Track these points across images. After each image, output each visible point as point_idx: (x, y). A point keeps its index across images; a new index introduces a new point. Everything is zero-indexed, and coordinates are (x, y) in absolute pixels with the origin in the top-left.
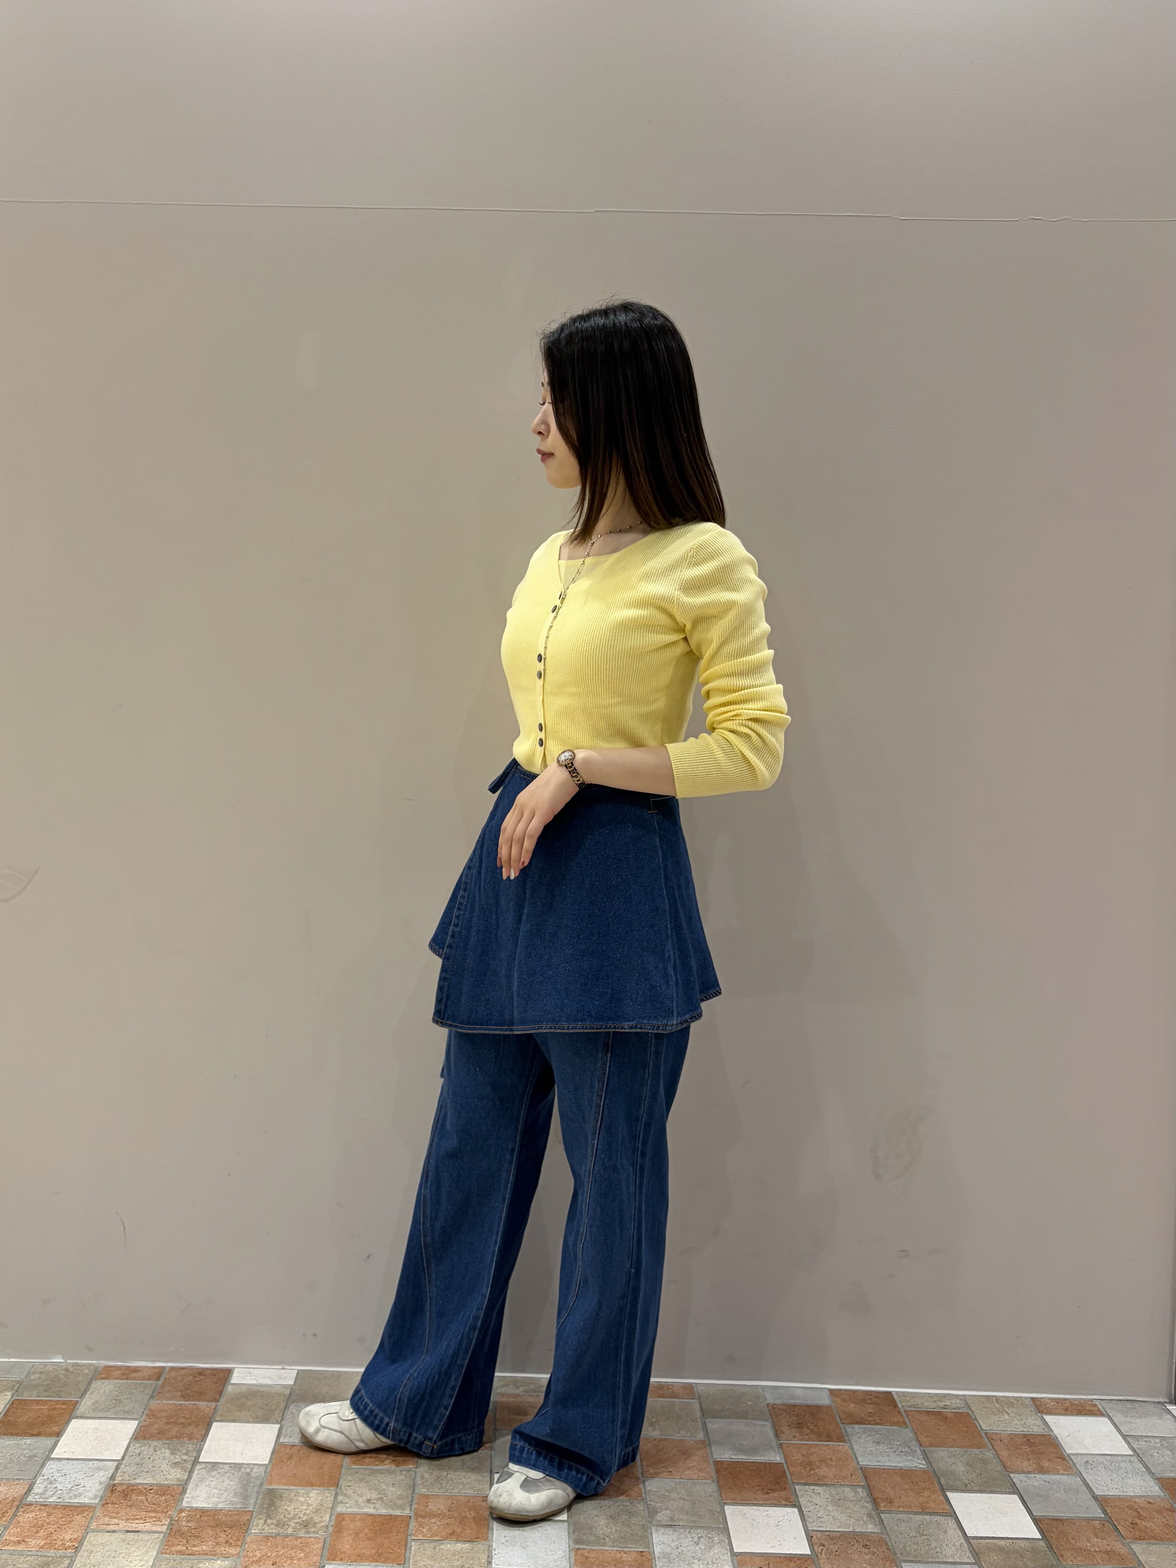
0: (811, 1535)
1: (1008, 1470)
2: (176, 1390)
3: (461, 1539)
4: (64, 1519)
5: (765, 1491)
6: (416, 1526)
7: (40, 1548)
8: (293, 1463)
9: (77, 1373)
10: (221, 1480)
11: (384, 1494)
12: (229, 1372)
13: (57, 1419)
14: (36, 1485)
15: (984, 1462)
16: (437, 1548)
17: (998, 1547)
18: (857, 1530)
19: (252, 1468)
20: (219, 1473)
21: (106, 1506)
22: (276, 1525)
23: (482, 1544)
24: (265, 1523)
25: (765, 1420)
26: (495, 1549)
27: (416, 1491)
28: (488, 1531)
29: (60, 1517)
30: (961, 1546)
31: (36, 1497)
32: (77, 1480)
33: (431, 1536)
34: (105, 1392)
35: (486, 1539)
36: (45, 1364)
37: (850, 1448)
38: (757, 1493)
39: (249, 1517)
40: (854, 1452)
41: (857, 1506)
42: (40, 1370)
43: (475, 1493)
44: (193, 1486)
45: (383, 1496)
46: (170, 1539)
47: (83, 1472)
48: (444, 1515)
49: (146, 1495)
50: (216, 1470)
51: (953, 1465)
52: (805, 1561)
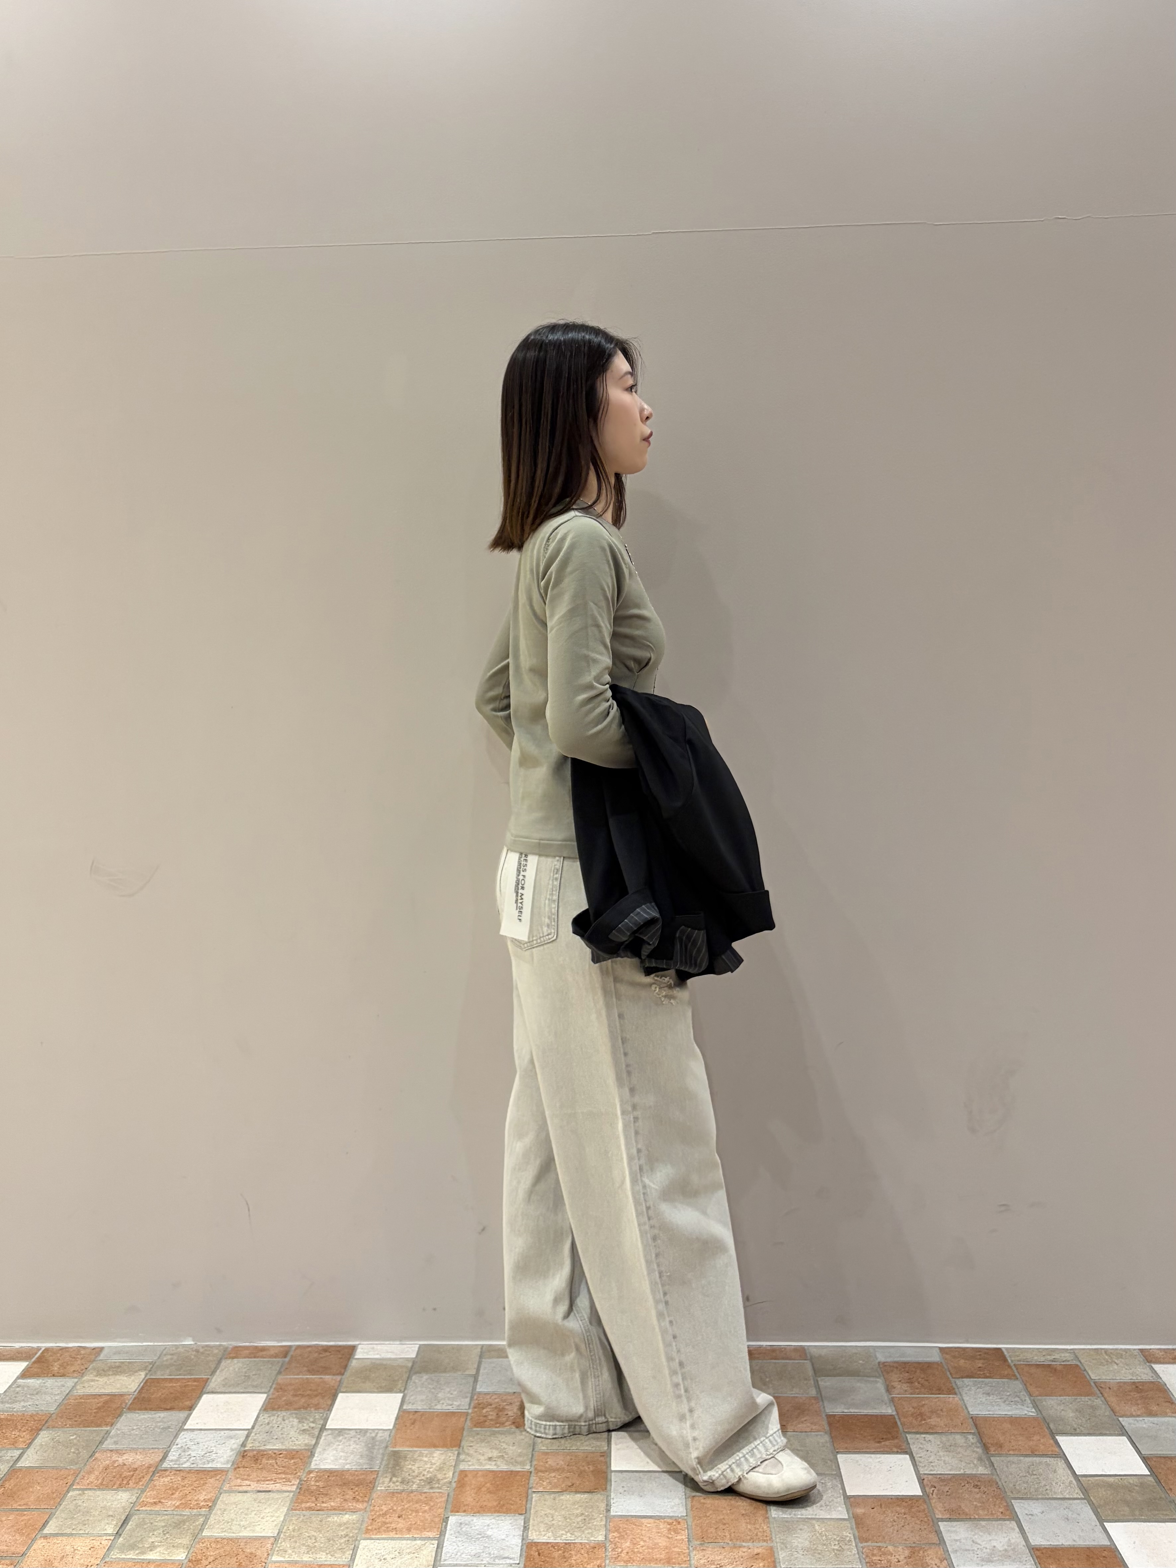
0: (922, 1478)
1: (1117, 1414)
2: (301, 1366)
3: (581, 1490)
4: (198, 1482)
5: (877, 1440)
6: (536, 1479)
7: (176, 1507)
8: (417, 1427)
9: (208, 1354)
10: (347, 1444)
11: (505, 1452)
12: (353, 1349)
13: (189, 1395)
14: (170, 1453)
15: (1094, 1408)
16: (557, 1500)
17: (1109, 1483)
18: (967, 1473)
19: (377, 1433)
20: (346, 1438)
21: (238, 1469)
22: (401, 1482)
23: (601, 1494)
24: (390, 1481)
25: (876, 1377)
26: (613, 1499)
27: (536, 1450)
28: (607, 1483)
29: (194, 1480)
30: (1071, 1482)
32: (209, 1448)
33: (551, 1488)
34: (234, 1370)
35: (605, 1489)
36: (176, 1347)
37: (960, 1399)
38: (870, 1442)
39: (375, 1476)
40: (964, 1402)
41: (968, 1451)
42: (172, 1352)
43: (593, 1449)
44: (321, 1450)
45: (504, 1454)
46: (299, 1497)
47: (214, 1441)
48: (563, 1470)
49: (276, 1459)
50: (342, 1435)
51: (1063, 1412)
52: (917, 1501)
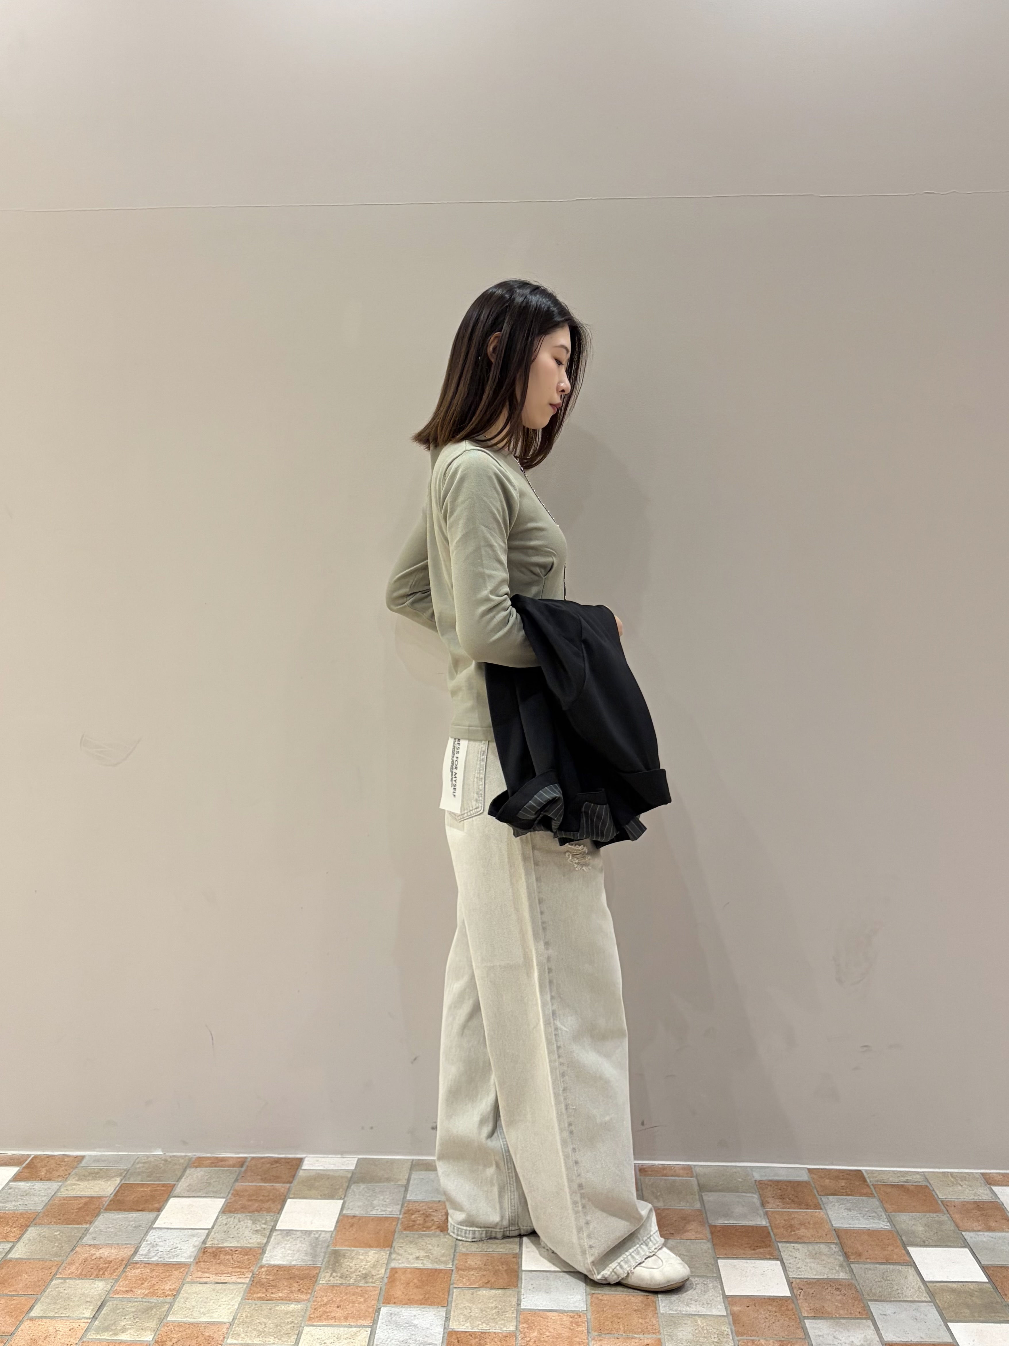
0: (791, 1282)
1: (960, 1229)
2: (256, 1175)
3: (495, 1287)
4: (164, 1274)
5: (752, 1248)
6: (457, 1277)
7: (145, 1295)
8: (354, 1230)
9: (175, 1163)
10: (294, 1244)
11: (430, 1253)
12: (300, 1160)
13: (158, 1198)
14: (141, 1248)
15: (940, 1223)
16: (475, 1294)
17: (952, 1289)
18: (830, 1277)
19: (320, 1234)
20: (293, 1238)
21: (199, 1263)
22: (340, 1277)
23: (513, 1291)
24: (331, 1276)
25: (753, 1193)
26: (523, 1295)
27: (457, 1251)
28: (518, 1280)
29: (161, 1272)
30: (919, 1288)
31: (141, 1257)
32: (175, 1244)
33: (470, 1285)
34: (198, 1177)
35: (516, 1286)
36: (148, 1156)
37: (824, 1214)
38: (746, 1249)
39: (318, 1271)
40: (828, 1216)
41: (831, 1259)
42: (144, 1161)
43: (507, 1251)
44: (271, 1248)
45: (430, 1254)
46: (252, 1288)
47: (179, 1239)
48: (481, 1269)
49: (232, 1255)
50: (290, 1236)
51: (913, 1226)
52: (786, 1301)
